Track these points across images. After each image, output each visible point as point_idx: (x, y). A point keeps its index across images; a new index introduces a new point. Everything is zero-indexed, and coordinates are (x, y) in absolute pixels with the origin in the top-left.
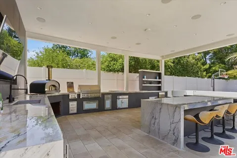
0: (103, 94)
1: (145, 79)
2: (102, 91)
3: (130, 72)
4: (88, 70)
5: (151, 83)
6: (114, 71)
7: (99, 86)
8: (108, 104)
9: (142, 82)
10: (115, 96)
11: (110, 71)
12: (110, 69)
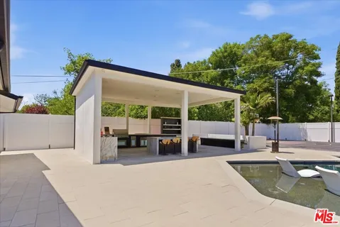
0: (130, 136)
1: (166, 125)
2: (130, 133)
3: (152, 118)
4: (120, 117)
5: (171, 127)
6: (141, 117)
7: (127, 130)
8: (133, 143)
9: (163, 127)
10: (139, 137)
11: (138, 117)
12: (137, 117)
